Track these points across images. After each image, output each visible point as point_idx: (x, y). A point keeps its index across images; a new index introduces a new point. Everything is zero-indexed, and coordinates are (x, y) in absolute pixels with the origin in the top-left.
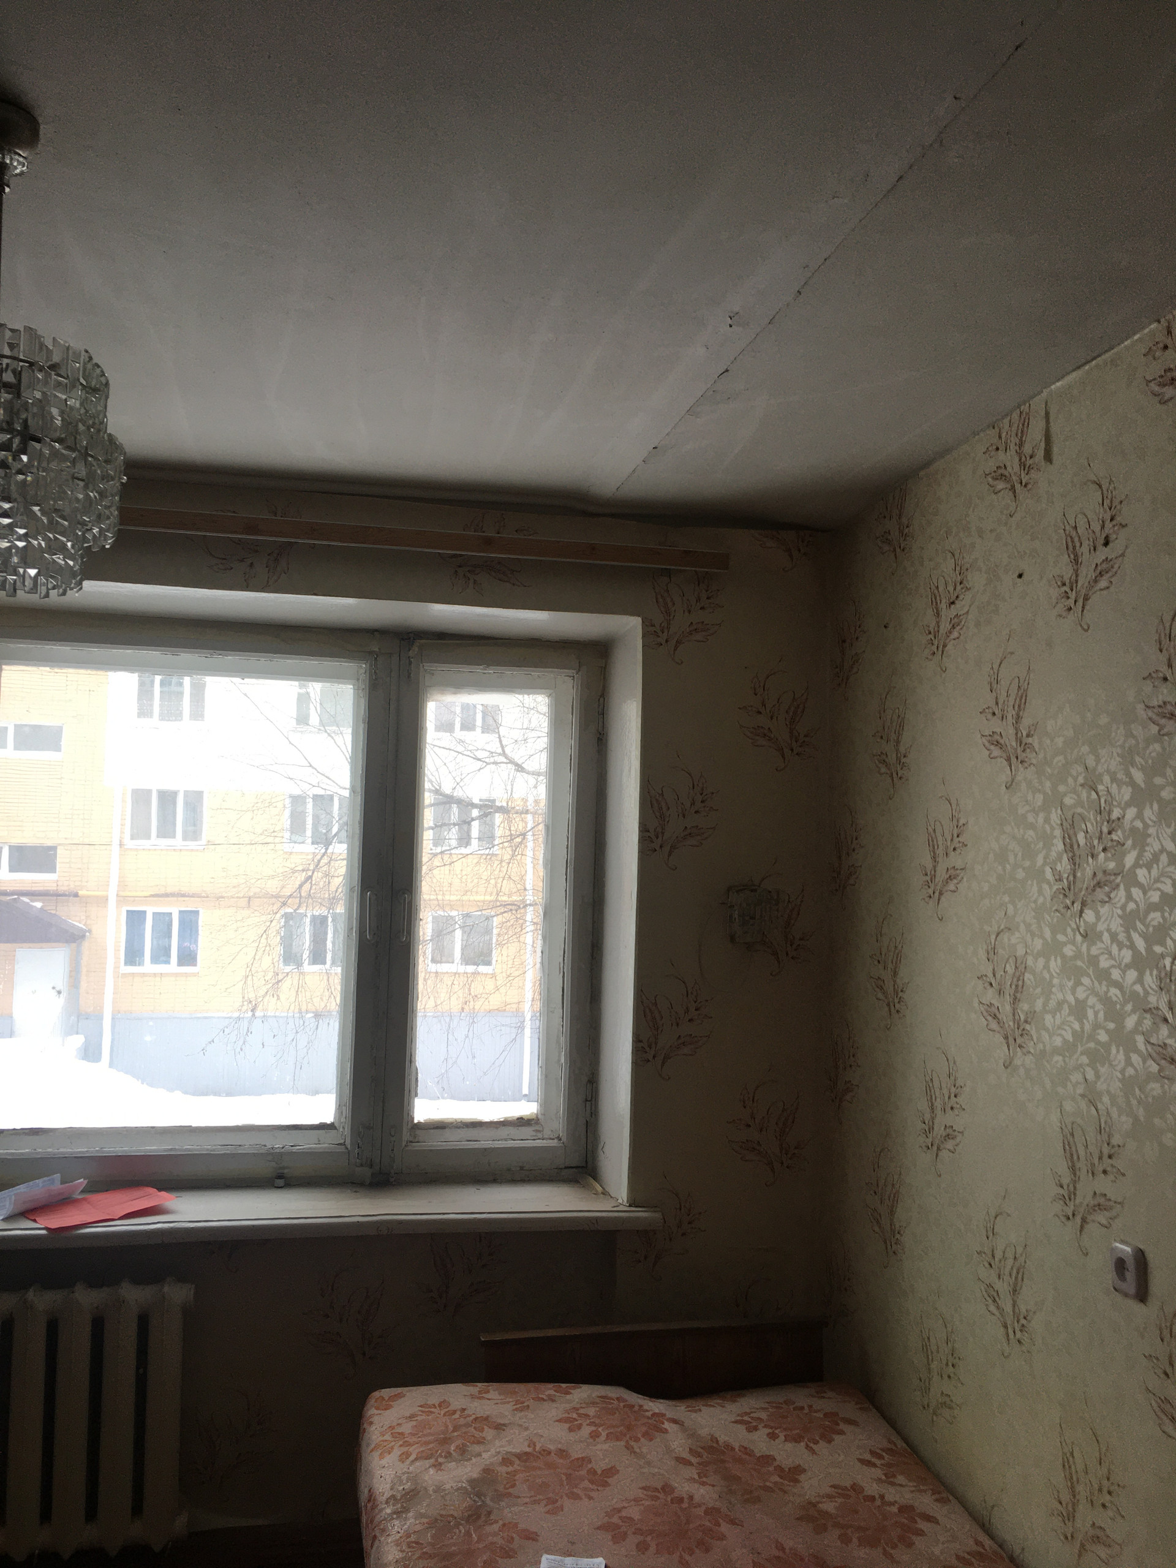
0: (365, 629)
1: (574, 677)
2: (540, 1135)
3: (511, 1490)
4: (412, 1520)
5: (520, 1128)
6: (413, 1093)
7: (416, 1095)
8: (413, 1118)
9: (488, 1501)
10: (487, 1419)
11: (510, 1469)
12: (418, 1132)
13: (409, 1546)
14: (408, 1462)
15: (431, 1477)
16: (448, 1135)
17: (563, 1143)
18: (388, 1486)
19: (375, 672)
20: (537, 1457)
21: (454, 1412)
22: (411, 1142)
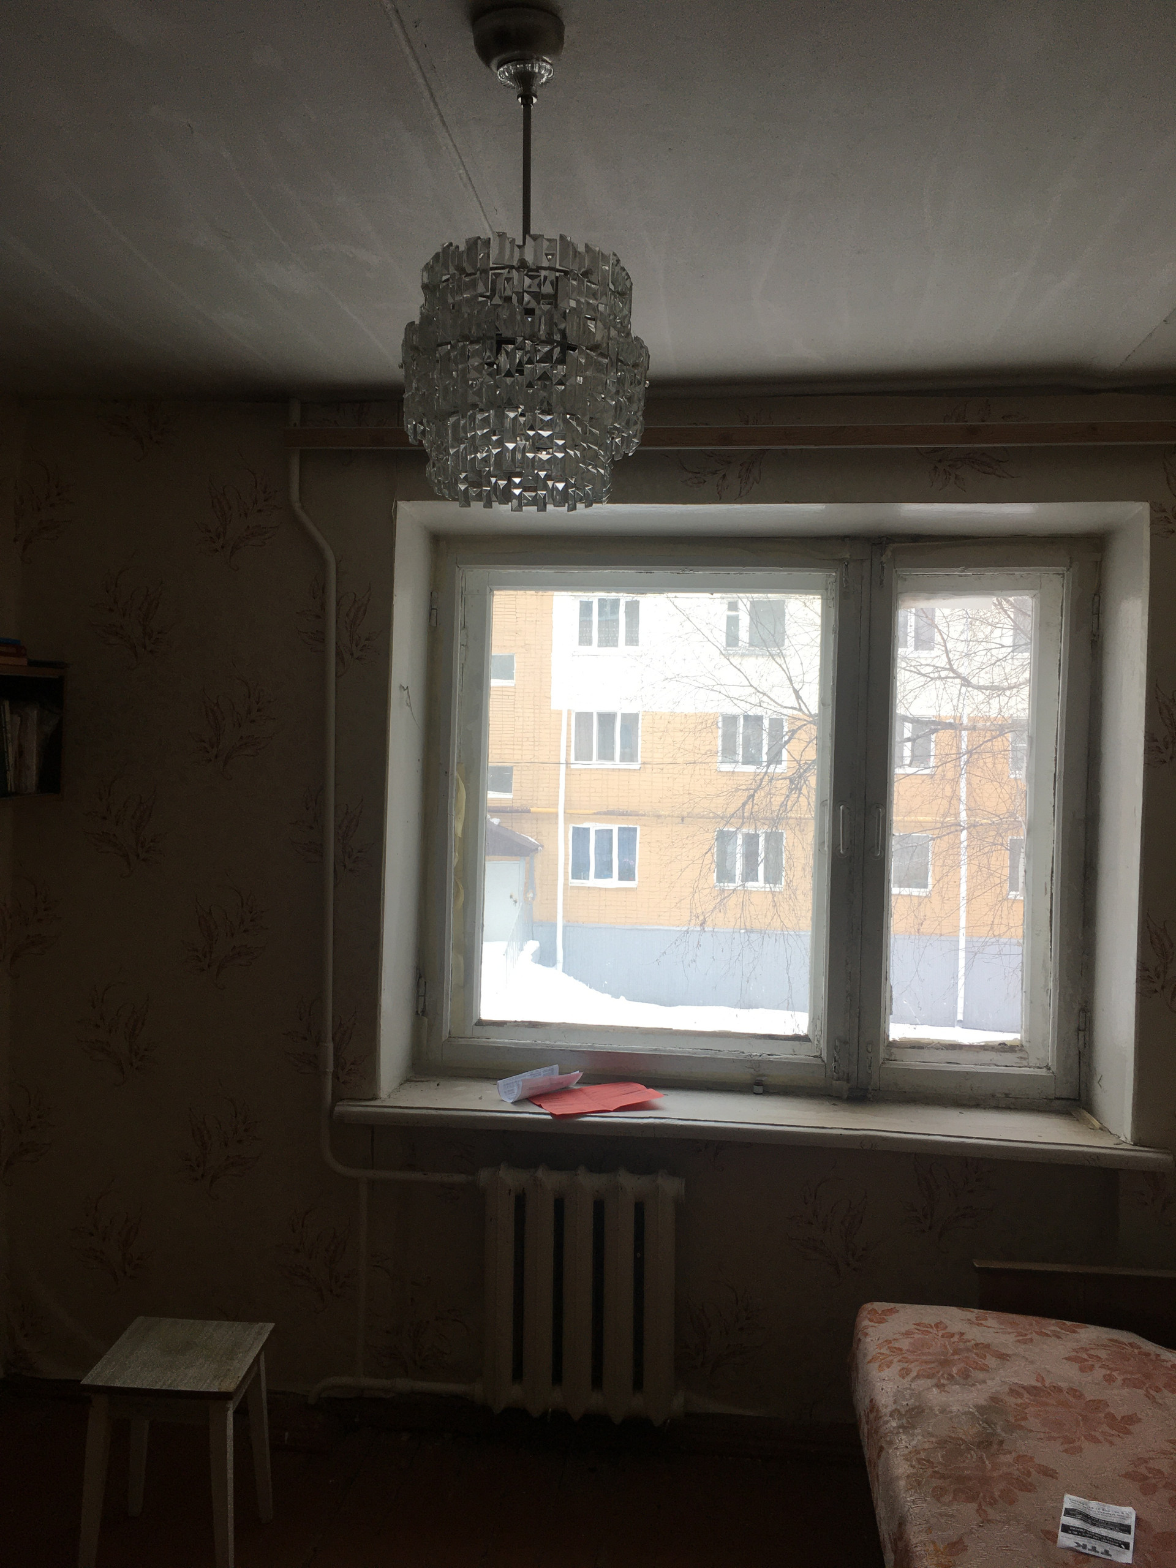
0: (835, 536)
1: (1063, 574)
2: (1025, 1063)
3: (1023, 1423)
4: (920, 1437)
5: (1002, 1054)
6: (888, 1011)
7: (891, 1013)
8: (888, 1036)
9: (999, 1430)
10: (988, 1346)
11: (1019, 1401)
12: (894, 1050)
13: (919, 1461)
14: (909, 1378)
15: (935, 1397)
16: (926, 1055)
17: (1053, 1073)
18: (892, 1399)
19: (846, 580)
20: (1049, 1393)
21: (952, 1335)
22: (888, 1059)
